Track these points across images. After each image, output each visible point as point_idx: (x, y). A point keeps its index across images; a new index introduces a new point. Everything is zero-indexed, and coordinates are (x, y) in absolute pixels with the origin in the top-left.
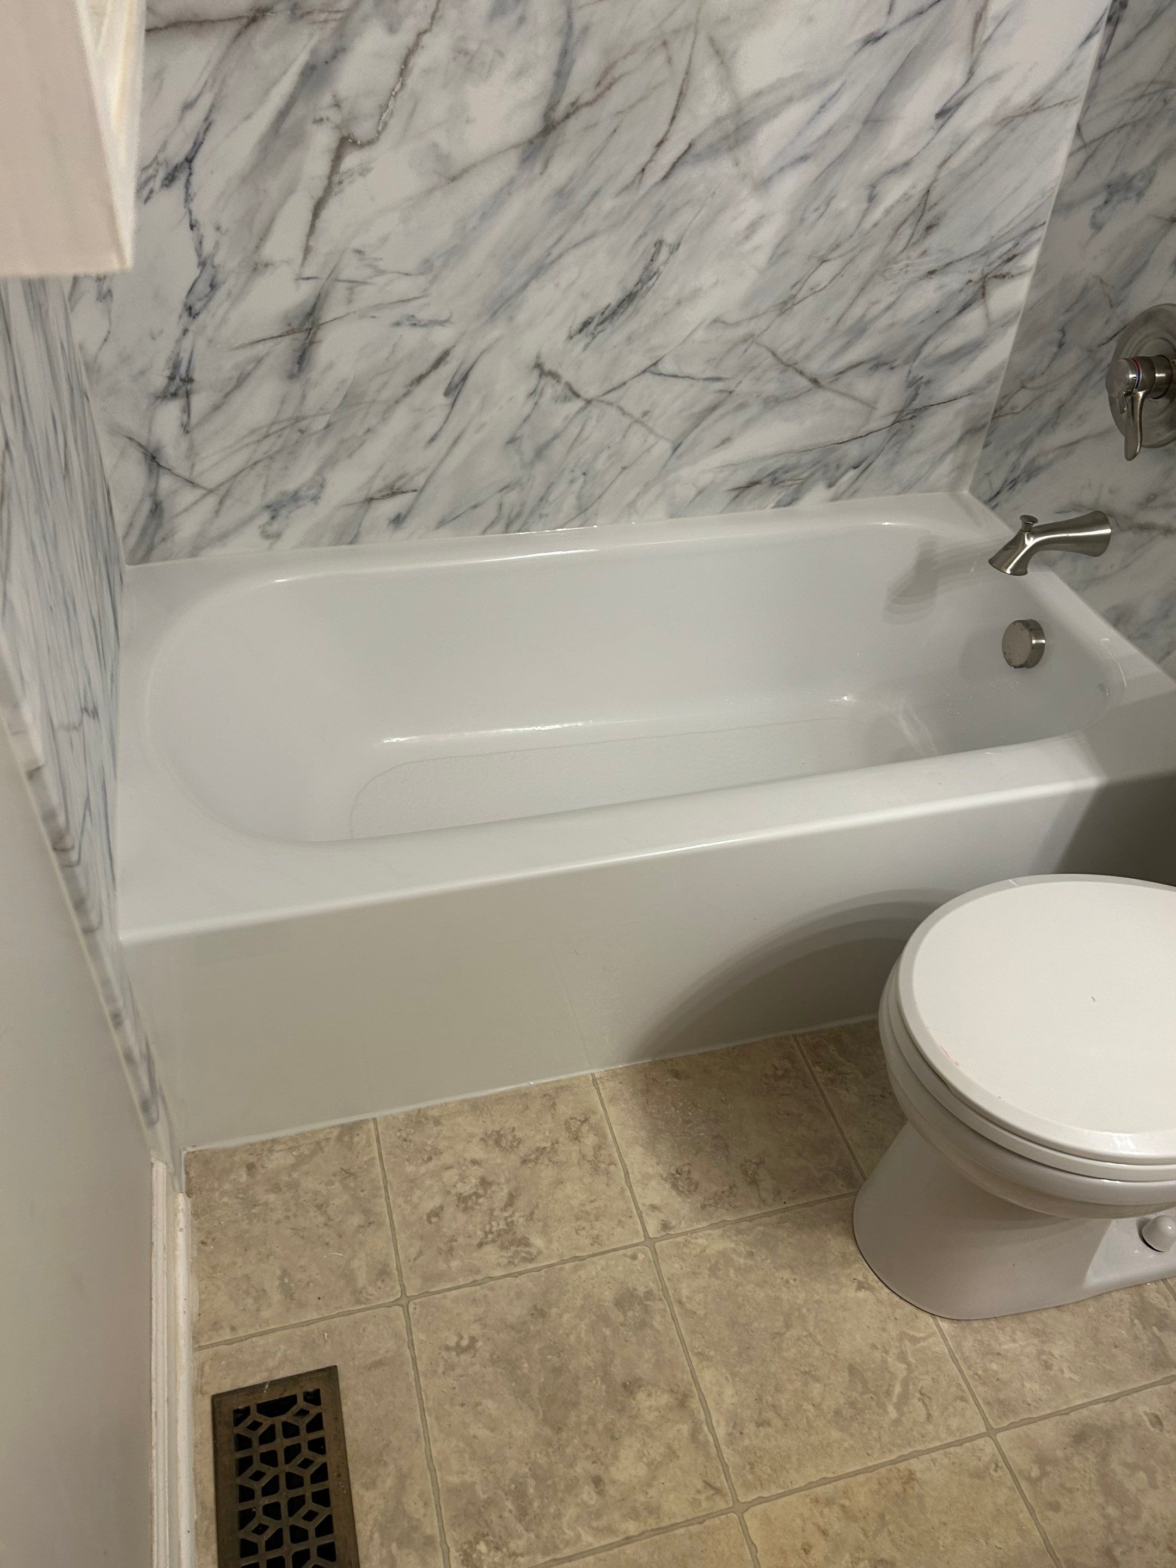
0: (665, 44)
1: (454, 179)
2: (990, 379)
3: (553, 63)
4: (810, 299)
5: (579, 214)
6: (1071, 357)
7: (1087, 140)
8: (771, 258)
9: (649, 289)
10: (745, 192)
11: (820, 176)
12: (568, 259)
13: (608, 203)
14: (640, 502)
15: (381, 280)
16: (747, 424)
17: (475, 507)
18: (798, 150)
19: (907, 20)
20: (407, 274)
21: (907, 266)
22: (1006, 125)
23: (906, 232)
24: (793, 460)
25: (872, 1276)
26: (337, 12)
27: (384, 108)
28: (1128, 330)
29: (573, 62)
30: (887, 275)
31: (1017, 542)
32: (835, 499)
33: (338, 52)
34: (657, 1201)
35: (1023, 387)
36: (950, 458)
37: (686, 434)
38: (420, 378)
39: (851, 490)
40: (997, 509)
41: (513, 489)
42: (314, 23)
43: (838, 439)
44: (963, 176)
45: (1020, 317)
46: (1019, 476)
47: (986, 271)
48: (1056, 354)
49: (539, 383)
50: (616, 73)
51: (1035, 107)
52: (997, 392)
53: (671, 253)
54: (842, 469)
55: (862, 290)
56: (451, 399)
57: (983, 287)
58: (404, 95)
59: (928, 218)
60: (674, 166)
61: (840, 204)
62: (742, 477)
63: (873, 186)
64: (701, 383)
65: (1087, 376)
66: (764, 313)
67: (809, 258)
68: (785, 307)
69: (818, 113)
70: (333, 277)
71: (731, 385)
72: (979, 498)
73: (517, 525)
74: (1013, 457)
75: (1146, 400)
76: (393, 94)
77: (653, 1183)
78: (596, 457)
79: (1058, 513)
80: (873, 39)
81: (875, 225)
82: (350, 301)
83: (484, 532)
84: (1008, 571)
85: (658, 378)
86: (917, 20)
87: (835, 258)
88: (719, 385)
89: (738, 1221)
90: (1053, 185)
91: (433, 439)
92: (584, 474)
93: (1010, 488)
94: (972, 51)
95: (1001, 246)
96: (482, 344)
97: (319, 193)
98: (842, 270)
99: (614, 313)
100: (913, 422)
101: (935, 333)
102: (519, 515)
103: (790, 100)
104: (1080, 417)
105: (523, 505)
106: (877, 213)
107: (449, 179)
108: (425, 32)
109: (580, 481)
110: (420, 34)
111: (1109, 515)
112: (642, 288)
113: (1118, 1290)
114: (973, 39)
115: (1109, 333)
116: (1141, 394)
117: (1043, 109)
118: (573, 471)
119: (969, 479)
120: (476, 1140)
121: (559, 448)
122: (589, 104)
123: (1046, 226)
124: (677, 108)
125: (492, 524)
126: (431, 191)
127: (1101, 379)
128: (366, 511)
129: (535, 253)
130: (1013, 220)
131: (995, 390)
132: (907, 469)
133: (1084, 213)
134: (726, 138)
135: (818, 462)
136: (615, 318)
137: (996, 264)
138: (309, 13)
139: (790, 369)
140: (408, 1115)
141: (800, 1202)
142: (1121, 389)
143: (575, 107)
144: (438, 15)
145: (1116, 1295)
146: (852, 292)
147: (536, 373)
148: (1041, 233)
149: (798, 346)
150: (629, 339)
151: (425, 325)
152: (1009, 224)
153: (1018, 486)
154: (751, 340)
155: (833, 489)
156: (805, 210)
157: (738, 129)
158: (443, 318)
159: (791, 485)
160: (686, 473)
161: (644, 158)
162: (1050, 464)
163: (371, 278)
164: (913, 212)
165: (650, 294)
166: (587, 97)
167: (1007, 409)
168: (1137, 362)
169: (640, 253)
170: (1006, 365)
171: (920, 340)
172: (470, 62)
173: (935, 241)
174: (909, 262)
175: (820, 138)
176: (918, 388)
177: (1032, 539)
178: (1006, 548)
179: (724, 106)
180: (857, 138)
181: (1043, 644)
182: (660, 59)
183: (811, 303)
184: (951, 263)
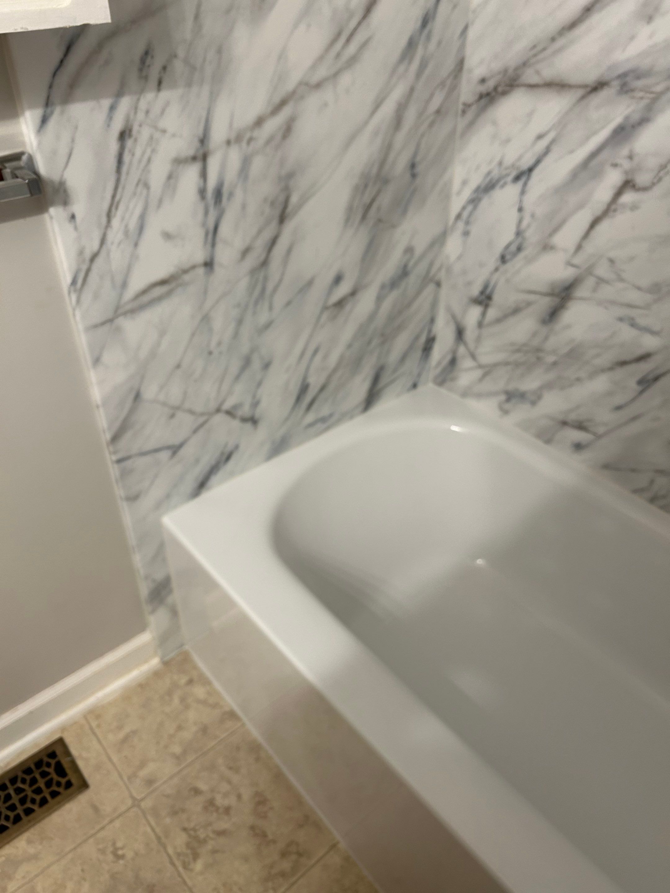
15: (620, 285)
97: (598, 213)
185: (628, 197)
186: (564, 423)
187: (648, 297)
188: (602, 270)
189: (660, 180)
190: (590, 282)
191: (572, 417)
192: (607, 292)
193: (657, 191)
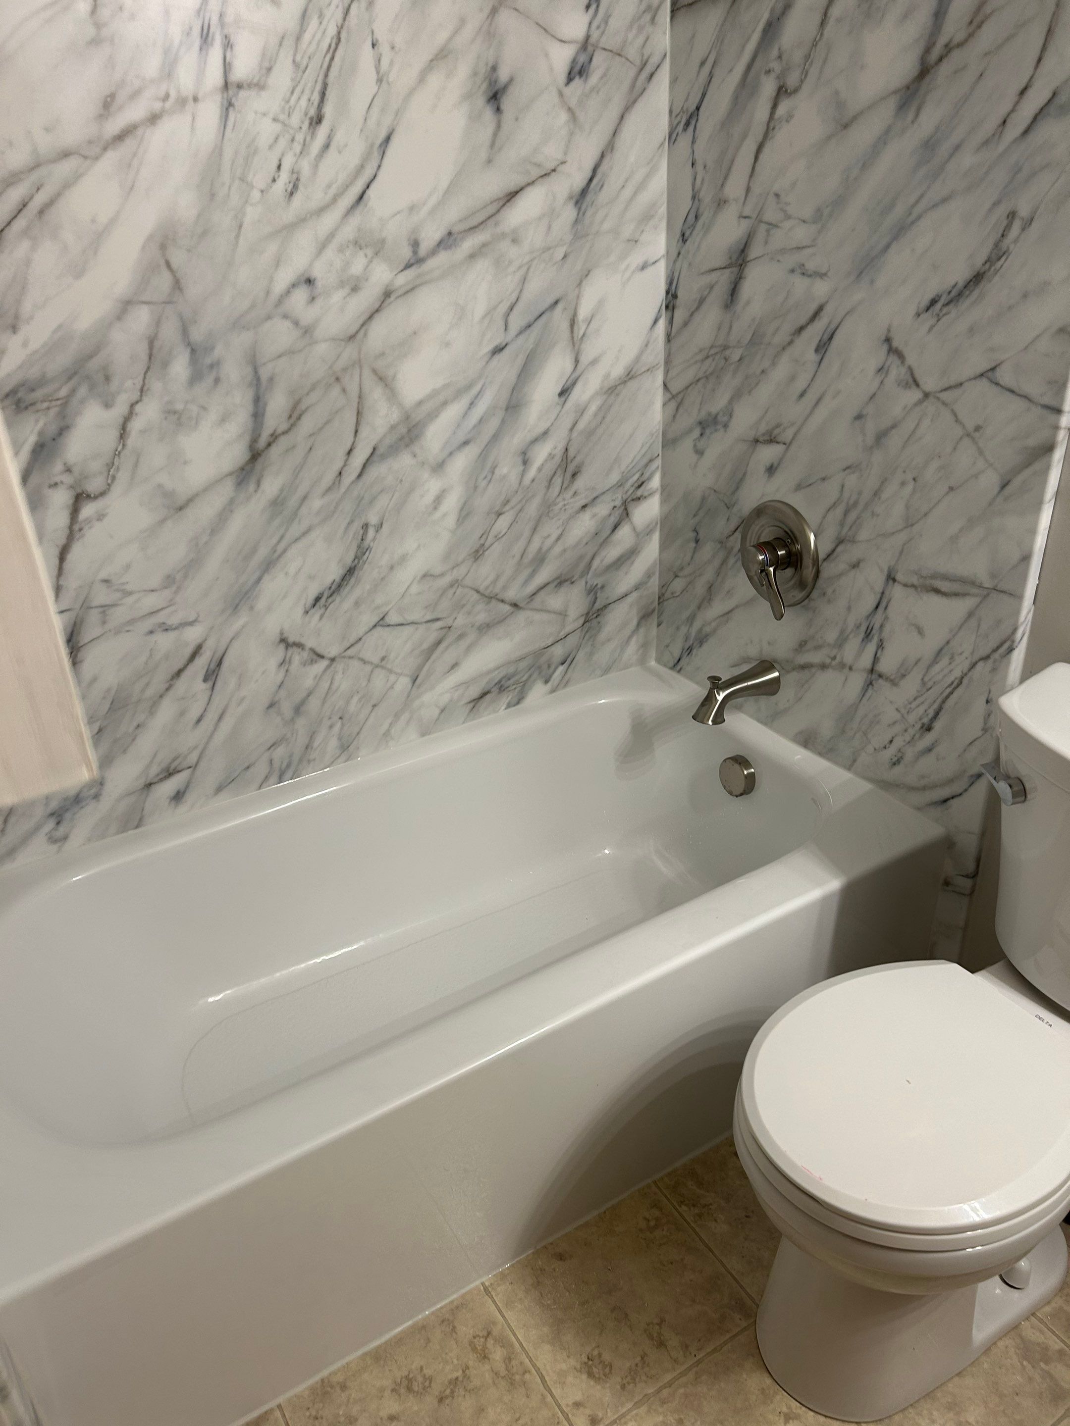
0: (338, 379)
1: (181, 509)
2: (649, 575)
3: (250, 408)
4: (496, 544)
5: (295, 514)
6: (707, 550)
7: (674, 393)
8: (458, 520)
9: (365, 563)
10: (426, 475)
11: (481, 454)
12: (292, 552)
13: (316, 503)
14: (393, 731)
16: (469, 649)
17: (248, 767)
18: (461, 437)
19: (520, 333)
20: (152, 591)
21: (565, 505)
22: (612, 392)
23: (558, 481)
24: (511, 670)
25: (794, 1404)
26: (58, 399)
27: (110, 465)
28: (745, 524)
29: (265, 404)
30: (551, 515)
31: (709, 699)
32: (553, 691)
33: (63, 430)
34: (578, 1397)
35: (676, 576)
36: (634, 640)
37: (420, 668)
38: (179, 673)
39: (564, 681)
40: (682, 671)
41: (279, 746)
42: (37, 411)
43: (543, 645)
44: (589, 434)
45: (659, 525)
46: (693, 644)
47: (625, 497)
48: (695, 548)
49: (286, 654)
50: (303, 406)
51: (629, 377)
52: (657, 583)
53: (377, 531)
54: (553, 667)
55: (534, 530)
56: (210, 684)
57: (626, 509)
58: (126, 452)
59: (571, 468)
60: (364, 466)
61: (503, 470)
62: (474, 691)
63: (524, 453)
64: (424, 626)
65: (724, 562)
66: (462, 563)
67: (488, 514)
68: (478, 554)
69: (469, 408)
70: (86, 606)
71: (449, 622)
72: (665, 666)
73: (289, 773)
74: (684, 630)
75: (776, 573)
76: (117, 454)
77: (570, 1379)
78: (348, 702)
79: (733, 666)
80: (498, 350)
81: (533, 480)
82: (104, 623)
83: (260, 788)
84: (710, 723)
85: (387, 629)
86: (528, 332)
87: (508, 511)
88: (439, 624)
89: (659, 1391)
90: (658, 427)
91: (199, 720)
92: (341, 718)
93: (688, 654)
94: (574, 346)
95: (631, 477)
96: (230, 633)
97: (62, 541)
98: (516, 518)
99: (340, 586)
100: (598, 619)
101: (598, 550)
102: (289, 766)
103: (445, 403)
104: (728, 592)
105: (291, 756)
106: (532, 472)
107: (177, 509)
108: (137, 402)
109: (339, 724)
110: (132, 406)
111: (775, 662)
112: (359, 562)
113: (1001, 1339)
114: (573, 338)
115: (732, 527)
116: (771, 569)
117: (636, 377)
118: (330, 718)
119: (653, 653)
120: (387, 1393)
121: (314, 704)
122: (284, 433)
123: (660, 457)
124: (358, 423)
125: (266, 778)
126: (163, 521)
127: (736, 562)
128: (147, 795)
129: (263, 552)
130: (635, 457)
131: (654, 584)
132: (603, 655)
133: (687, 444)
134: (402, 438)
135: (533, 666)
136: (342, 590)
137: (631, 491)
138: (31, 405)
139: (494, 601)
140: (313, 1390)
141: (709, 1350)
142: (756, 569)
143: (274, 437)
144: (145, 388)
145: (1001, 1344)
146: (527, 533)
147: (282, 646)
148: (658, 462)
149: (495, 582)
150: (357, 604)
151: (176, 628)
152: (632, 461)
153: (694, 652)
154: (456, 585)
155: (549, 685)
156: (476, 480)
157: (409, 431)
158: (191, 619)
159: (515, 689)
160: (428, 698)
161: (339, 464)
162: (714, 631)
163: (121, 599)
164: (559, 466)
165: (366, 566)
166: (284, 427)
167: (667, 595)
168: (762, 547)
169: (350, 538)
170: (658, 562)
171: (588, 557)
172: (179, 419)
173: (580, 483)
174: (566, 502)
175: (474, 427)
176: (596, 593)
177: (721, 693)
178: (703, 704)
179: (395, 416)
180: (503, 421)
181: (753, 774)
182: (336, 391)
183: (497, 548)
184: (597, 497)
185: (88, 510)
186: (149, 785)
187: (167, 593)
188: (101, 596)
189: (114, 478)
190: (94, 617)
191: (155, 770)
192: (119, 615)
193: (117, 490)
